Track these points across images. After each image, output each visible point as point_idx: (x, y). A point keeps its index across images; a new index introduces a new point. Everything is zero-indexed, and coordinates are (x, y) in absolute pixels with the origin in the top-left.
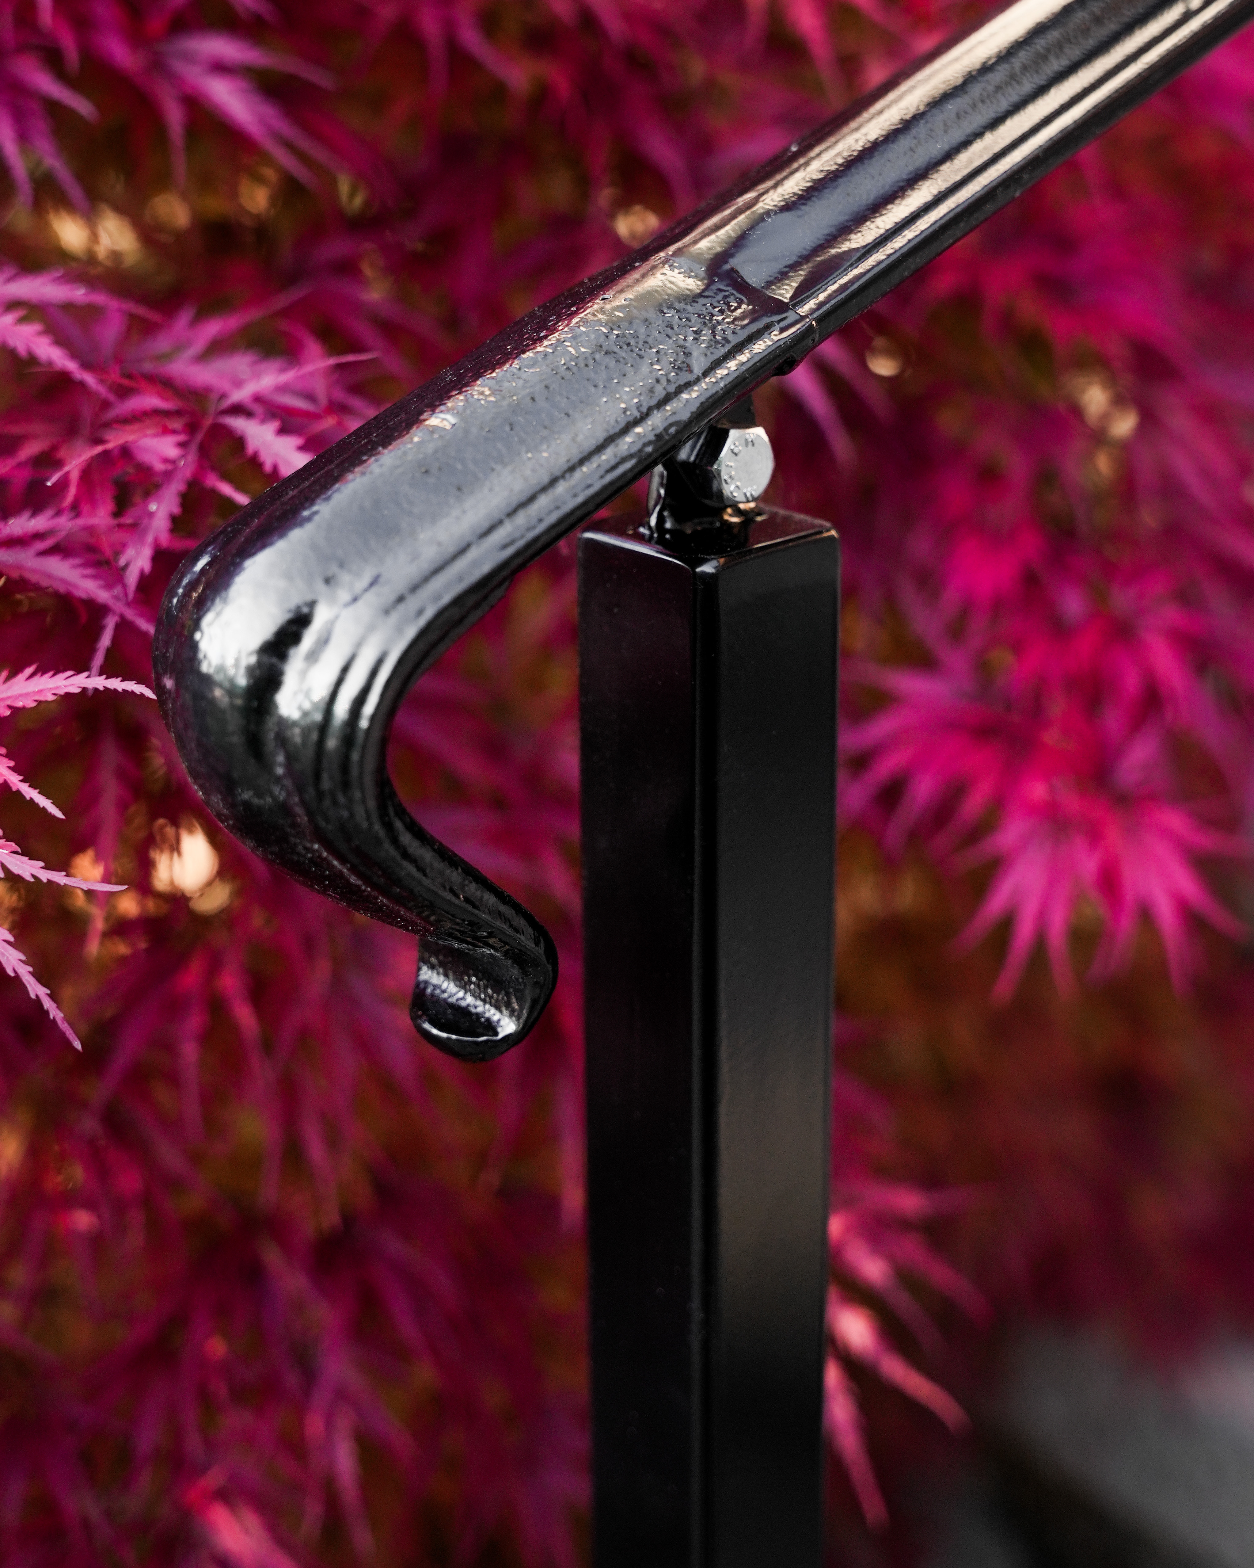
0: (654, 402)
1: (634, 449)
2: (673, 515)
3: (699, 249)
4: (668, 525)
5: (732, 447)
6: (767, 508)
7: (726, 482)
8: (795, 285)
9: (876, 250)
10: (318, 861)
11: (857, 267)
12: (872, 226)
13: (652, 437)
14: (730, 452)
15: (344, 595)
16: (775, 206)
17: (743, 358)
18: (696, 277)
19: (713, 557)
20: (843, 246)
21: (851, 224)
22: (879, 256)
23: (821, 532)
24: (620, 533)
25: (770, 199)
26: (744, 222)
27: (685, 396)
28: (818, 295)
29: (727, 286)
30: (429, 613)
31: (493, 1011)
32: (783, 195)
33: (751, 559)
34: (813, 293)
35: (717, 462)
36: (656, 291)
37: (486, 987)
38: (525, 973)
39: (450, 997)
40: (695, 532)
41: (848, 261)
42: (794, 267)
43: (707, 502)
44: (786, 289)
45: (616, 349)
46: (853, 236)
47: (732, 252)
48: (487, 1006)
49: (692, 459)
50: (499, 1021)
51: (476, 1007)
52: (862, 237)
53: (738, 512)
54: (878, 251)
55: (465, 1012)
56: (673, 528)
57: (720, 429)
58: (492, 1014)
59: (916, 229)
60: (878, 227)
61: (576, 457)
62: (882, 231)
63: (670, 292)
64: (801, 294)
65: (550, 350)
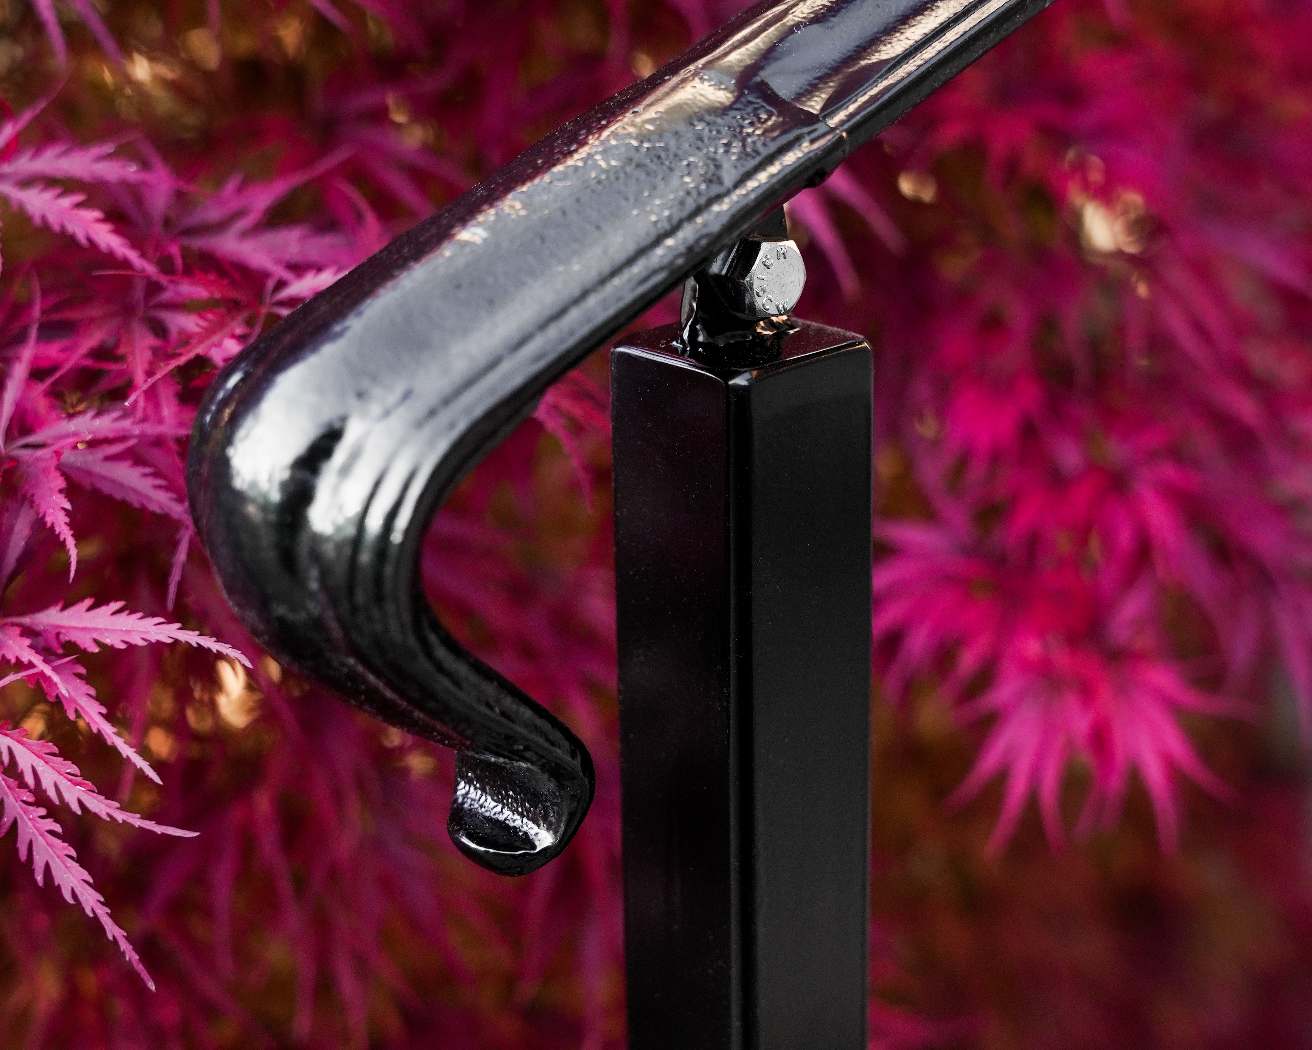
0: (685, 214)
1: (666, 261)
2: (705, 328)
3: (730, 61)
4: (701, 339)
5: (764, 260)
6: (800, 321)
7: (759, 296)
8: (824, 96)
9: (906, 61)
10: (353, 676)
11: (887, 78)
12: (902, 37)
13: (682, 249)
14: (762, 264)
15: (375, 409)
16: (804, 18)
17: (774, 169)
18: (726, 89)
19: (745, 369)
20: (873, 57)
21: (881, 35)
22: (909, 67)
23: (854, 344)
24: (653, 346)
25: (800, 10)
26: (773, 34)
27: (716, 208)
28: (848, 107)
29: (758, 98)
30: (462, 426)
31: (530, 824)
32: (813, 7)
33: (785, 371)
34: (843, 105)
35: (749, 275)
36: (686, 104)
37: (523, 801)
38: (561, 787)
39: (486, 811)
40: (728, 345)
41: (878, 72)
42: (823, 79)
43: (740, 315)
44: (816, 101)
45: (647, 162)
46: (882, 48)
47: (762, 64)
48: (525, 820)
49: (724, 272)
50: (537, 834)
51: (514, 821)
52: (892, 49)
53: (771, 325)
54: (907, 63)
55: (502, 826)
56: (706, 341)
57: (752, 241)
58: (530, 828)
59: (946, 40)
60: (907, 38)
61: (606, 269)
62: (911, 43)
63: (700, 104)
64: (831, 106)
65: (580, 164)
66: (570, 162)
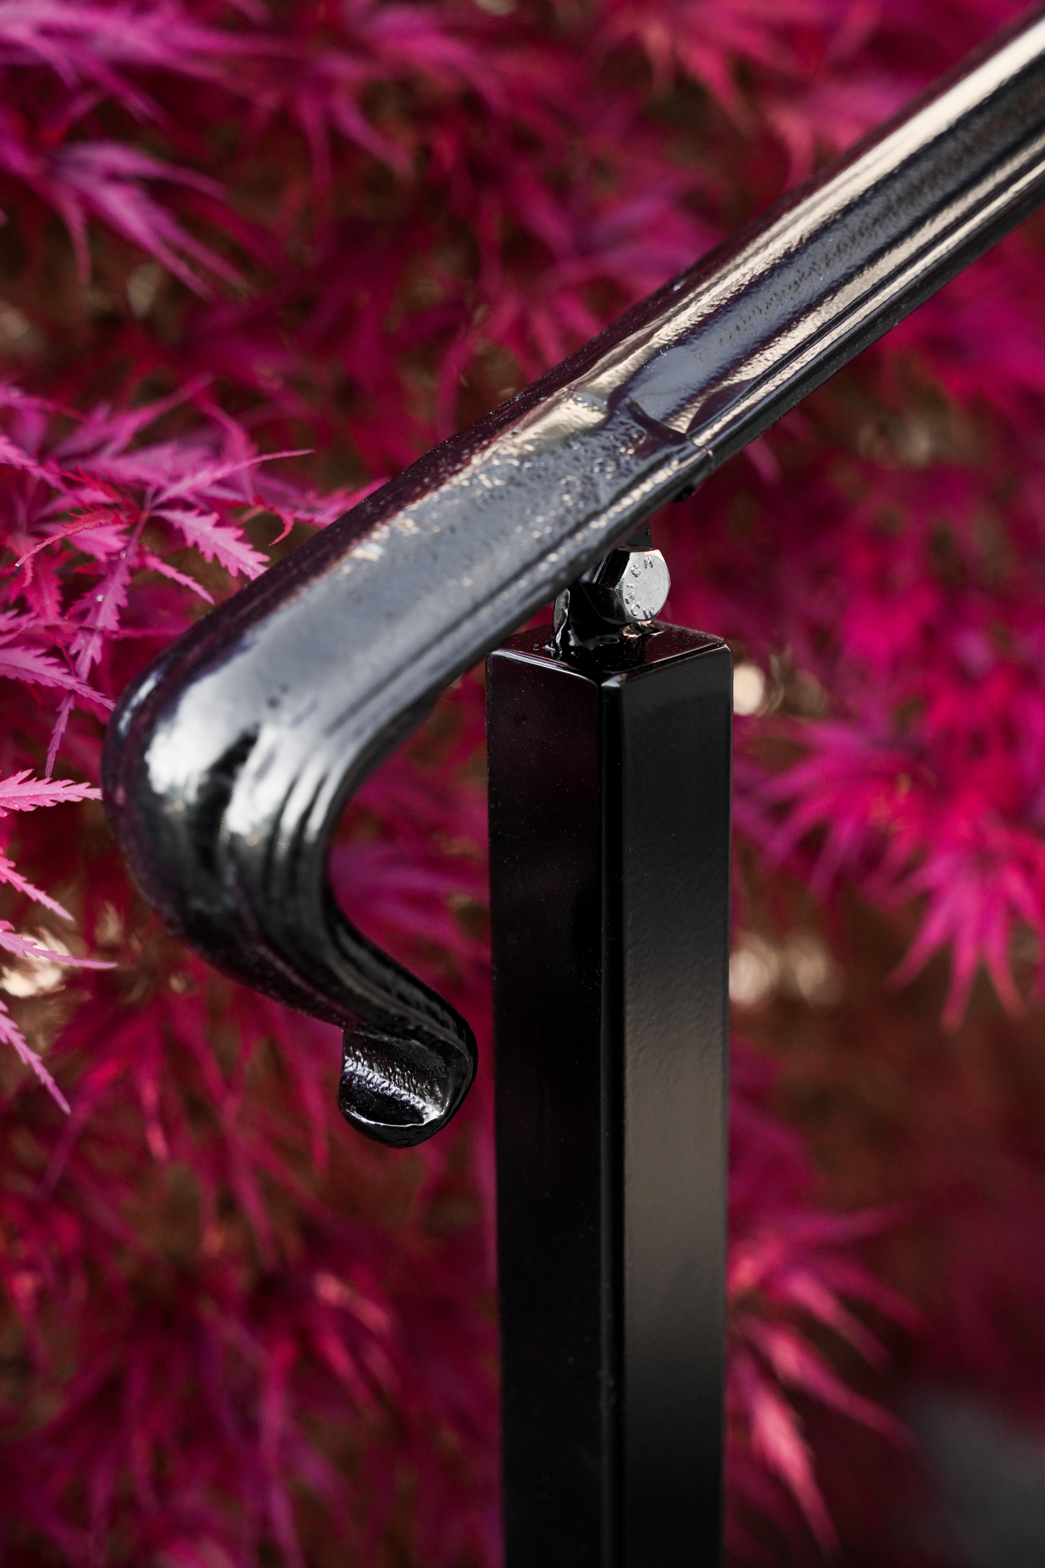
0: (566, 530)
1: (549, 575)
2: (577, 633)
3: (601, 383)
4: (572, 643)
5: (633, 569)
6: (663, 624)
7: (628, 603)
8: (691, 416)
9: (766, 382)
10: (263, 964)
11: (749, 398)
12: (761, 358)
13: (563, 564)
14: (631, 573)
15: (286, 716)
16: (670, 340)
17: (647, 487)
18: (599, 411)
19: (617, 672)
20: (735, 378)
21: (741, 356)
22: (768, 387)
23: (715, 647)
24: (527, 649)
25: (664, 333)
26: (641, 357)
27: (594, 525)
28: (712, 427)
29: (629, 418)
30: (369, 733)
31: (417, 1099)
32: (677, 330)
33: (653, 674)
34: (708, 425)
35: (619, 583)
36: (563, 425)
37: (410, 1077)
38: (448, 1063)
39: (374, 1087)
40: (597, 648)
41: (739, 392)
42: (691, 400)
43: (609, 620)
44: (682, 421)
45: (527, 481)
46: (743, 369)
47: (630, 386)
48: (412, 1095)
49: (595, 580)
50: (424, 1108)
51: (402, 1096)
52: (753, 370)
53: (638, 629)
54: (767, 383)
55: (392, 1101)
56: (577, 645)
57: (620, 551)
58: (417, 1102)
59: (802, 361)
60: (766, 359)
61: (495, 583)
62: (770, 363)
63: (575, 425)
64: (697, 426)
65: (466, 483)
66: (455, 480)
